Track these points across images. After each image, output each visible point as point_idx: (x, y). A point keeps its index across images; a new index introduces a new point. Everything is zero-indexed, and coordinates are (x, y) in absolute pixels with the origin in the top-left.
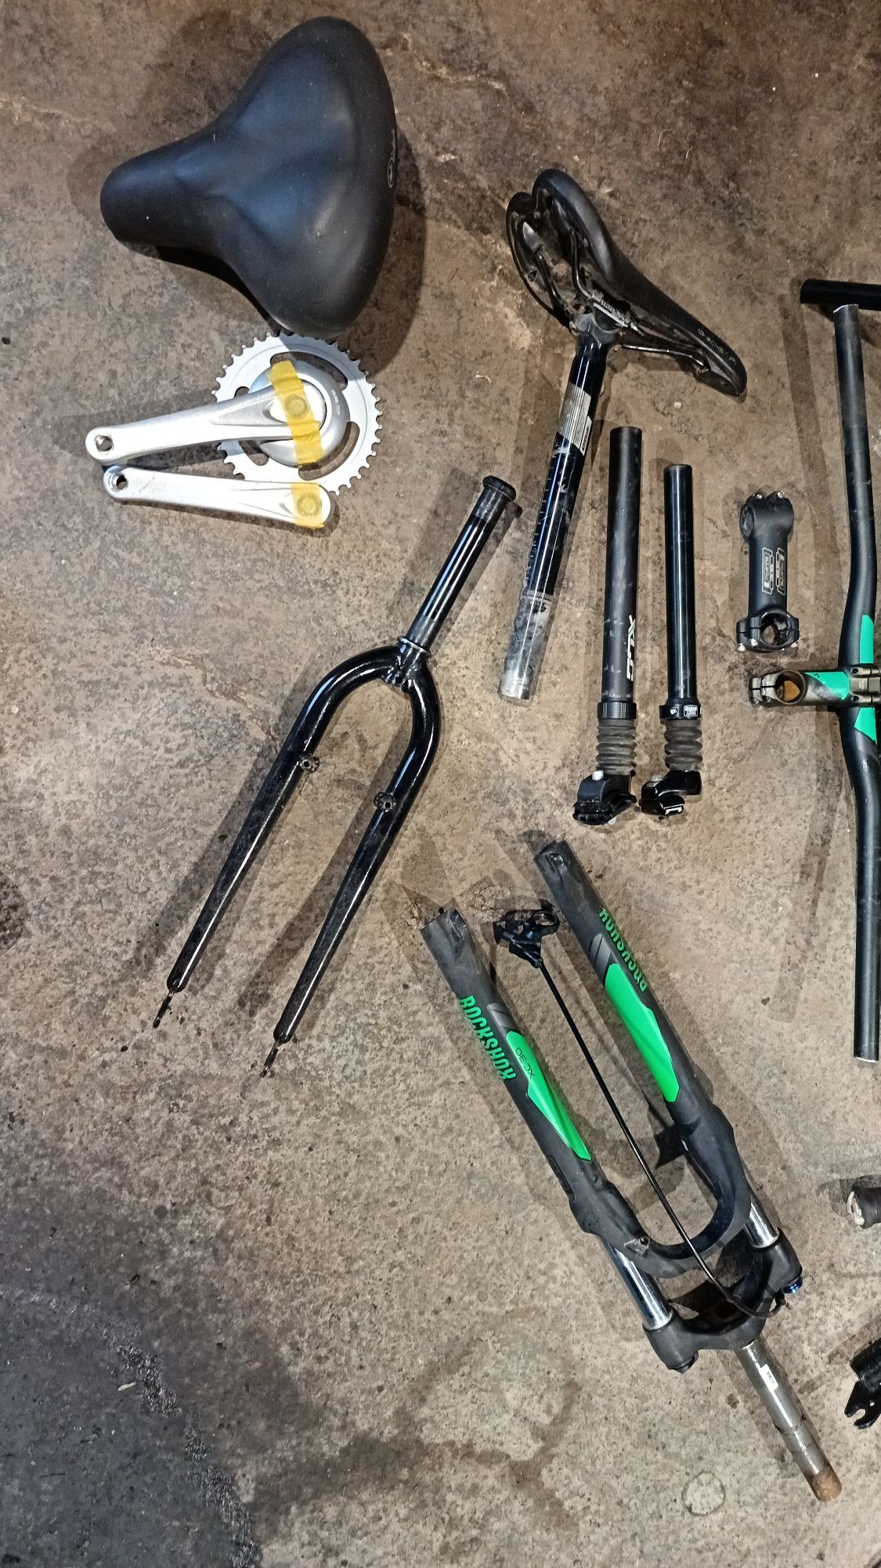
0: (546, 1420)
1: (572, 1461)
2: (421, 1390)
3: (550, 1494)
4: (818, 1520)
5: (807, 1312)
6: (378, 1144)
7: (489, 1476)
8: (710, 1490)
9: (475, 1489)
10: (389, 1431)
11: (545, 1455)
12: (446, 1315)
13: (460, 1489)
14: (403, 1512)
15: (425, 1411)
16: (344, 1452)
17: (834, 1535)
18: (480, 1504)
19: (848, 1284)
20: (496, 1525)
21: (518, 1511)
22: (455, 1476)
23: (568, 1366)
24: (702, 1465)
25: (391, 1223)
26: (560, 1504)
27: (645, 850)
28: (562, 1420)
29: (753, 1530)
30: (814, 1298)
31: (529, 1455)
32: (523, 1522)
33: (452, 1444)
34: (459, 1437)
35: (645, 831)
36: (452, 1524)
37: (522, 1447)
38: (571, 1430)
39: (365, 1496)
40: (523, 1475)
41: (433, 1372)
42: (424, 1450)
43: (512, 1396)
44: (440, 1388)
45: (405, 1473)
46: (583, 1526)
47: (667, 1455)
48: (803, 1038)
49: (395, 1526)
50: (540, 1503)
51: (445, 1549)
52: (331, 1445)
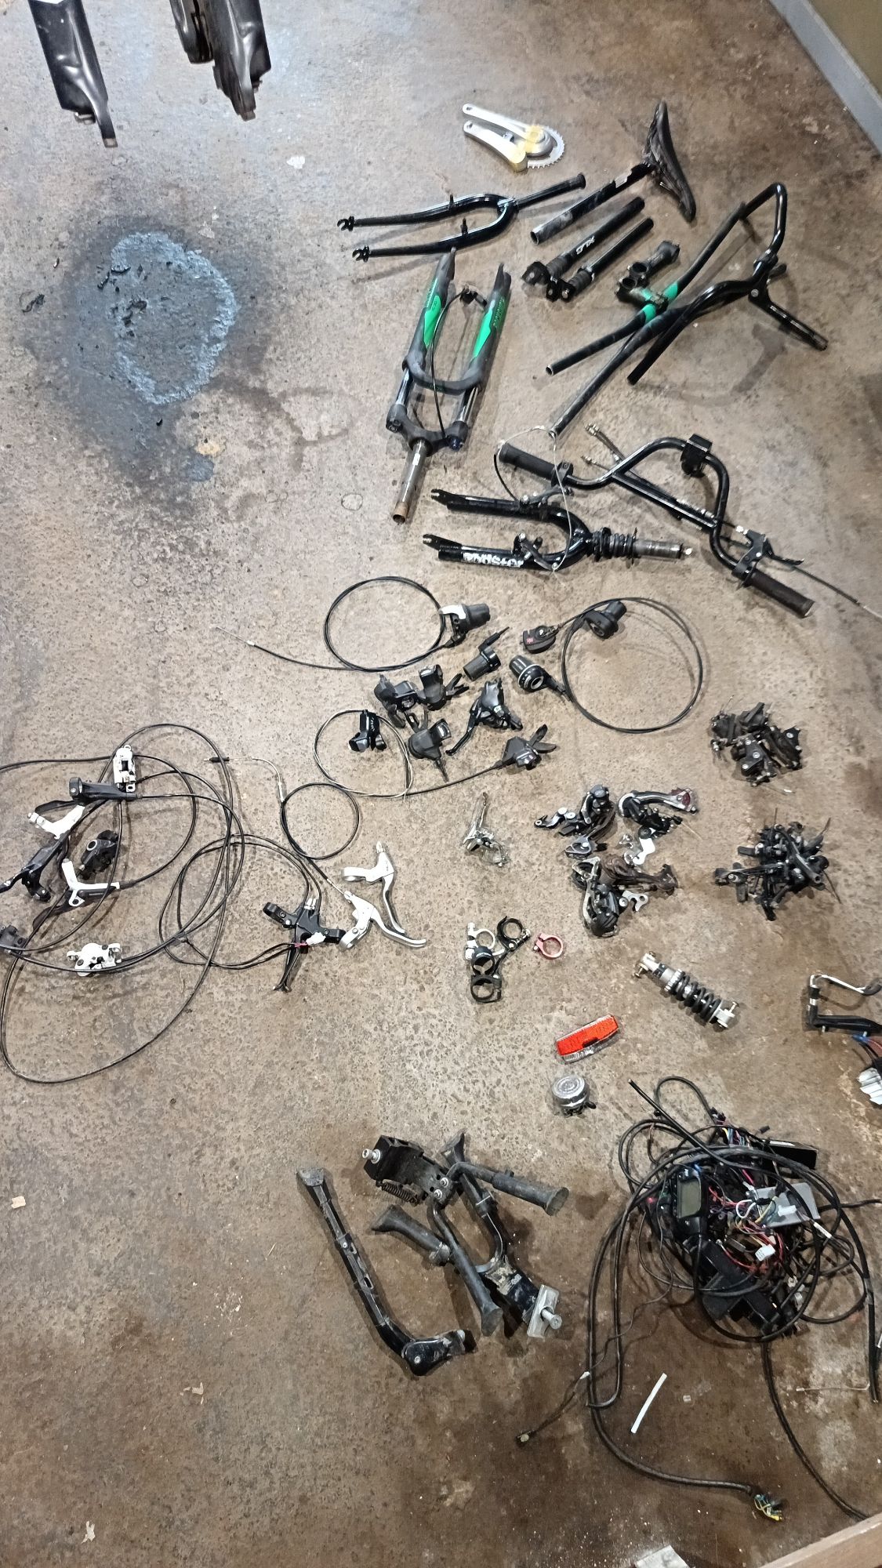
0: (326, 433)
1: (321, 452)
2: (297, 392)
3: (302, 455)
4: (383, 547)
5: (451, 480)
6: (362, 321)
7: (289, 434)
8: (356, 503)
9: (280, 434)
10: (275, 395)
11: (315, 443)
12: (330, 379)
13: (276, 429)
14: (251, 420)
15: (292, 399)
16: (255, 388)
17: (384, 557)
18: (277, 439)
19: (476, 483)
20: (275, 450)
21: (287, 451)
22: (278, 423)
23: (352, 424)
24: (362, 492)
25: (342, 344)
26: (302, 461)
27: (536, 309)
28: (331, 437)
29: (356, 528)
30: (458, 478)
31: (309, 439)
32: (284, 455)
33: (288, 414)
34: (293, 415)
35: (543, 305)
36: (262, 437)
37: (309, 434)
38: (331, 444)
39: (245, 406)
40: (300, 442)
41: (307, 390)
42: (279, 409)
43: (324, 417)
44: (304, 397)
45: (265, 410)
46: (301, 474)
47: (353, 479)
48: (537, 398)
49: (244, 422)
50: (297, 454)
51: (251, 442)
52: (253, 383)
